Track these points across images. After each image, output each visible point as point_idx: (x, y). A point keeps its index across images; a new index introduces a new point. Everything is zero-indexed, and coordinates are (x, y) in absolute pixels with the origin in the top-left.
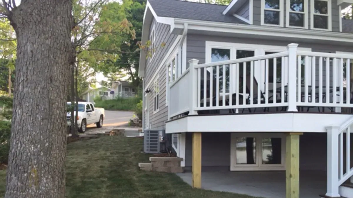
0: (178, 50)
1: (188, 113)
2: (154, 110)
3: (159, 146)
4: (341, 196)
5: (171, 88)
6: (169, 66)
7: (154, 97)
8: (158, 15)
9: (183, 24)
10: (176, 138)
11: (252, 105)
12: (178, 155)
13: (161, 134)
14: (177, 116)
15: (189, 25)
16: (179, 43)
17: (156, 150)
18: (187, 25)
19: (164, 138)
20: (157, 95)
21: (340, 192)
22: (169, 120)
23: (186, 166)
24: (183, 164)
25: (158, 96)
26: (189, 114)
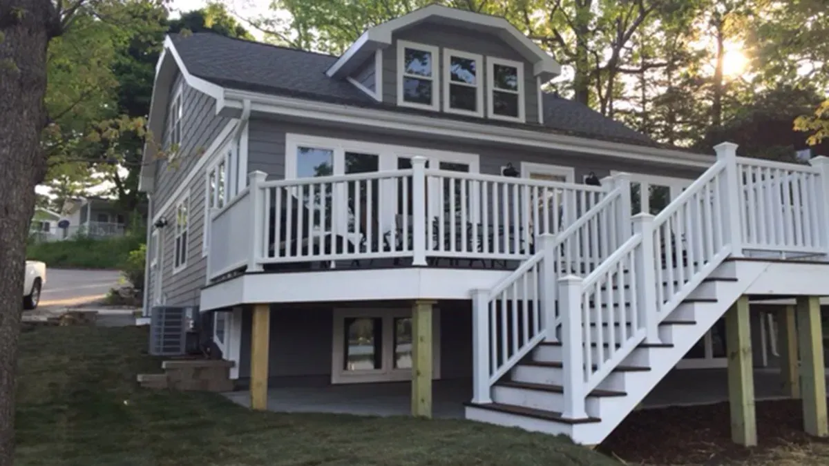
0: (231, 146)
1: (245, 267)
2: (174, 264)
3: (183, 340)
4: (494, 403)
5: (214, 220)
6: (212, 175)
7: (177, 237)
8: (192, 73)
9: (241, 101)
10: (221, 322)
11: (357, 255)
12: (224, 357)
13: (189, 314)
14: (225, 275)
15: (253, 102)
16: (234, 134)
17: (178, 350)
18: (249, 102)
19: (195, 324)
20: (182, 231)
21: (492, 395)
22: (208, 283)
23: (240, 378)
24: (234, 374)
25: (185, 235)
26: (247, 271)
